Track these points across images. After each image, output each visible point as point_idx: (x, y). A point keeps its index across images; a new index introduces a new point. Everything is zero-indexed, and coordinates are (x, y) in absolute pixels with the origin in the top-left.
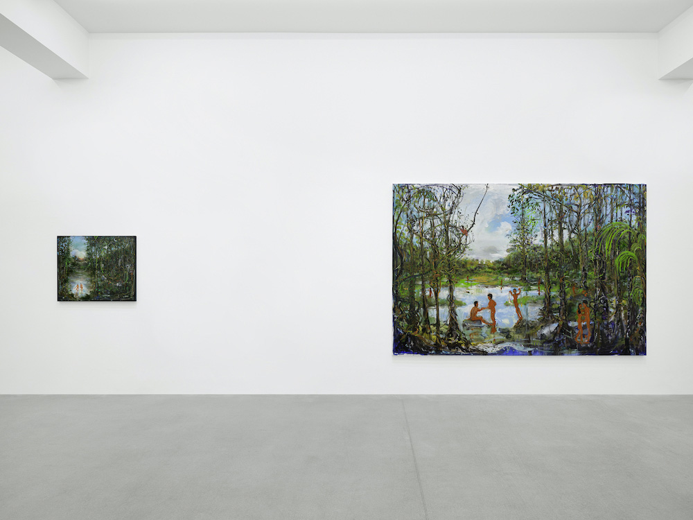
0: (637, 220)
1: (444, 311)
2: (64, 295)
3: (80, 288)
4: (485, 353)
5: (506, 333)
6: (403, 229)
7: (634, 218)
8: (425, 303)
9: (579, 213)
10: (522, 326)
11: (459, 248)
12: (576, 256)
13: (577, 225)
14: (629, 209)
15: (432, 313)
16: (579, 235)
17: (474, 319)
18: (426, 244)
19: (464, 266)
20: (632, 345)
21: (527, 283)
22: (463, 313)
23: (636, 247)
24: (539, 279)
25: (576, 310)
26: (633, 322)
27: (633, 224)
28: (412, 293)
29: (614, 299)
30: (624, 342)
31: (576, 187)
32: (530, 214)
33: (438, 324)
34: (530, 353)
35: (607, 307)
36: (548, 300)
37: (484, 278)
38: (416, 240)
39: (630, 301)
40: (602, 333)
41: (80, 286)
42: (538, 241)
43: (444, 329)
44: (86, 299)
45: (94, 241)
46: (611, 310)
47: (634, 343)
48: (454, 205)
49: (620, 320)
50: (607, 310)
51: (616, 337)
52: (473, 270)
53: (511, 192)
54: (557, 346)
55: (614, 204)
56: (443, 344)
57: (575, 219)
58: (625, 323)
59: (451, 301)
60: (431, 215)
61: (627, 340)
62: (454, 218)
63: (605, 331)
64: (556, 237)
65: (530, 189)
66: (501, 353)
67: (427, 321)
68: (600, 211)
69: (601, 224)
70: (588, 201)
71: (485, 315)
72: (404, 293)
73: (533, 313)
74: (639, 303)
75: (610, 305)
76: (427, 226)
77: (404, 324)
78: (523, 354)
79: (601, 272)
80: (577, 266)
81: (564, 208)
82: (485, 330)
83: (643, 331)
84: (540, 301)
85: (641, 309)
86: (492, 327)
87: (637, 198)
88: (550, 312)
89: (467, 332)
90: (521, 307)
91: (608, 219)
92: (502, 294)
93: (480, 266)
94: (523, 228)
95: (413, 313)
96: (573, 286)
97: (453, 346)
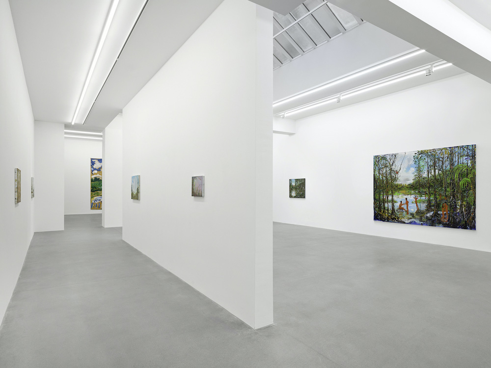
0: (471, 163)
1: (390, 204)
2: (291, 196)
4: (404, 223)
5: (412, 214)
6: (377, 173)
7: (469, 161)
8: (384, 202)
9: (443, 161)
10: (419, 212)
11: (395, 179)
12: (442, 181)
13: (442, 167)
14: (467, 157)
15: (386, 205)
16: (443, 172)
17: (401, 208)
18: (384, 178)
19: (397, 187)
20: (469, 225)
21: (421, 194)
22: (397, 205)
23: (470, 176)
24: (425, 192)
25: (441, 206)
26: (469, 213)
27: (469, 165)
28: (380, 197)
29: (459, 201)
30: (464, 223)
31: (441, 150)
32: (422, 163)
33: (388, 210)
34: (422, 224)
35: (456, 205)
36: (429, 201)
37: (404, 191)
38: (381, 176)
39: (467, 203)
40: (453, 218)
41: (294, 194)
42: (425, 175)
43: (390, 212)
44: (295, 197)
45: (297, 180)
46: (458, 207)
47: (470, 224)
48: (393, 162)
49: (462, 212)
50: (456, 207)
51: (460, 220)
52: (400, 188)
53: (414, 155)
54: (433, 222)
55: (460, 156)
56: (390, 218)
57: (441, 164)
58: (464, 214)
59: (393, 201)
60: (386, 167)
61: (466, 222)
62: (393, 167)
63: (455, 217)
64: (433, 173)
65: (422, 153)
66: (411, 223)
67: (384, 208)
68: (453, 160)
69: (453, 166)
70: (447, 155)
71: (404, 207)
72: (377, 198)
73: (423, 207)
74: (472, 204)
75: (457, 204)
76: (385, 171)
77: (377, 209)
79: (453, 189)
80: (442, 186)
81: (436, 160)
82: (404, 213)
83: (474, 218)
84: (426, 202)
85: (473, 207)
86: (407, 212)
87: (471, 152)
88: (430, 206)
89: (398, 214)
90: (418, 204)
91: (457, 163)
92: (411, 198)
93: (403, 187)
94: (419, 170)
95: (380, 205)
96: (440, 195)
97: (393, 219)
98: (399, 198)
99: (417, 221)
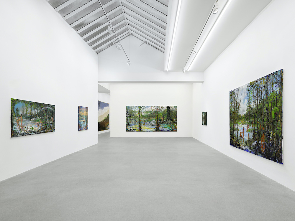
0: (279, 90)
4: (242, 149)
8: (234, 130)
9: (261, 91)
11: (238, 110)
12: (261, 110)
13: (261, 97)
14: (276, 85)
15: (234, 133)
16: (262, 101)
17: (241, 136)
19: (239, 117)
20: (277, 157)
21: (250, 123)
23: (279, 104)
24: (252, 122)
25: (261, 136)
26: (277, 145)
27: (277, 93)
28: (232, 126)
29: (271, 132)
30: (274, 155)
31: (261, 79)
32: (251, 95)
33: (235, 137)
35: (269, 136)
36: (254, 130)
37: (242, 121)
39: (277, 133)
40: (268, 149)
41: (203, 122)
42: (252, 106)
44: (204, 125)
46: (271, 137)
47: (278, 157)
49: (273, 143)
50: (269, 137)
51: (272, 151)
53: (247, 87)
54: (256, 151)
55: (272, 84)
56: (236, 144)
57: (261, 94)
58: (275, 145)
59: (237, 130)
61: (275, 154)
63: (269, 148)
64: (256, 103)
66: (245, 150)
67: (234, 135)
68: (268, 88)
69: (268, 94)
70: (264, 85)
74: (280, 135)
75: (270, 135)
77: (231, 136)
79: (268, 119)
80: (261, 116)
81: (258, 90)
83: (281, 151)
84: (253, 131)
85: (280, 138)
86: (244, 140)
87: (279, 78)
88: (255, 136)
89: (240, 140)
91: (270, 91)
93: (242, 117)
94: (249, 101)
95: (232, 132)
96: (260, 125)
97: (238, 145)
99: (248, 149)
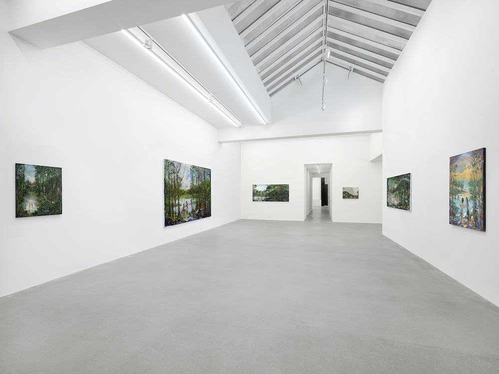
0: (210, 179)
1: (177, 208)
2: (20, 213)
3: (31, 206)
4: (186, 222)
5: (190, 214)
6: (167, 177)
8: (173, 206)
10: (193, 211)
11: (180, 185)
12: (201, 189)
13: (201, 180)
14: (208, 175)
15: (174, 209)
17: (184, 210)
18: (173, 183)
19: (181, 192)
20: (209, 214)
21: (193, 197)
22: (181, 207)
25: (201, 205)
28: (169, 202)
31: (201, 168)
32: (194, 175)
33: (175, 214)
36: (197, 202)
37: (185, 196)
38: (170, 182)
42: (195, 184)
43: (177, 215)
44: (35, 214)
45: (40, 169)
48: (179, 170)
53: (190, 168)
54: (198, 216)
55: (206, 174)
56: (177, 220)
57: (201, 177)
59: (179, 205)
60: (174, 173)
61: (209, 212)
62: (179, 174)
64: (198, 183)
65: (194, 167)
66: (189, 221)
67: (173, 212)
70: (203, 173)
71: (185, 208)
72: (167, 203)
76: (173, 177)
77: (167, 214)
78: (194, 220)
80: (201, 192)
81: (199, 174)
82: (186, 213)
86: (187, 212)
87: (209, 173)
88: (197, 206)
89: (182, 215)
91: (206, 178)
92: (189, 201)
93: (185, 192)
94: (193, 180)
95: (170, 210)
96: (201, 198)
97: (179, 221)
98: (183, 201)
99: (192, 218)
